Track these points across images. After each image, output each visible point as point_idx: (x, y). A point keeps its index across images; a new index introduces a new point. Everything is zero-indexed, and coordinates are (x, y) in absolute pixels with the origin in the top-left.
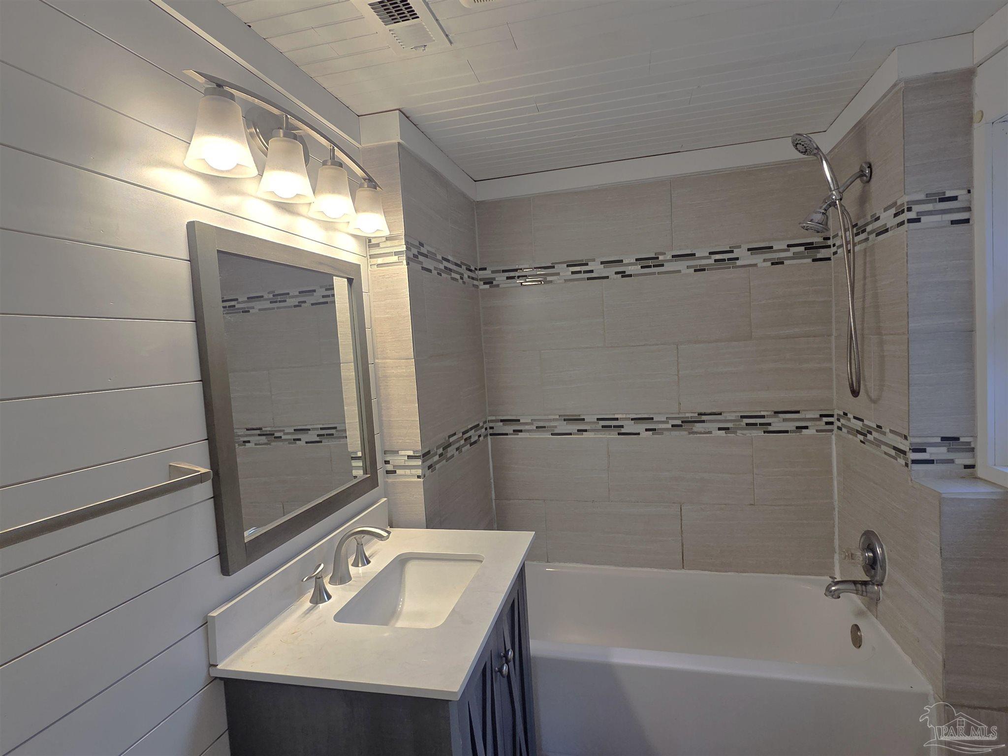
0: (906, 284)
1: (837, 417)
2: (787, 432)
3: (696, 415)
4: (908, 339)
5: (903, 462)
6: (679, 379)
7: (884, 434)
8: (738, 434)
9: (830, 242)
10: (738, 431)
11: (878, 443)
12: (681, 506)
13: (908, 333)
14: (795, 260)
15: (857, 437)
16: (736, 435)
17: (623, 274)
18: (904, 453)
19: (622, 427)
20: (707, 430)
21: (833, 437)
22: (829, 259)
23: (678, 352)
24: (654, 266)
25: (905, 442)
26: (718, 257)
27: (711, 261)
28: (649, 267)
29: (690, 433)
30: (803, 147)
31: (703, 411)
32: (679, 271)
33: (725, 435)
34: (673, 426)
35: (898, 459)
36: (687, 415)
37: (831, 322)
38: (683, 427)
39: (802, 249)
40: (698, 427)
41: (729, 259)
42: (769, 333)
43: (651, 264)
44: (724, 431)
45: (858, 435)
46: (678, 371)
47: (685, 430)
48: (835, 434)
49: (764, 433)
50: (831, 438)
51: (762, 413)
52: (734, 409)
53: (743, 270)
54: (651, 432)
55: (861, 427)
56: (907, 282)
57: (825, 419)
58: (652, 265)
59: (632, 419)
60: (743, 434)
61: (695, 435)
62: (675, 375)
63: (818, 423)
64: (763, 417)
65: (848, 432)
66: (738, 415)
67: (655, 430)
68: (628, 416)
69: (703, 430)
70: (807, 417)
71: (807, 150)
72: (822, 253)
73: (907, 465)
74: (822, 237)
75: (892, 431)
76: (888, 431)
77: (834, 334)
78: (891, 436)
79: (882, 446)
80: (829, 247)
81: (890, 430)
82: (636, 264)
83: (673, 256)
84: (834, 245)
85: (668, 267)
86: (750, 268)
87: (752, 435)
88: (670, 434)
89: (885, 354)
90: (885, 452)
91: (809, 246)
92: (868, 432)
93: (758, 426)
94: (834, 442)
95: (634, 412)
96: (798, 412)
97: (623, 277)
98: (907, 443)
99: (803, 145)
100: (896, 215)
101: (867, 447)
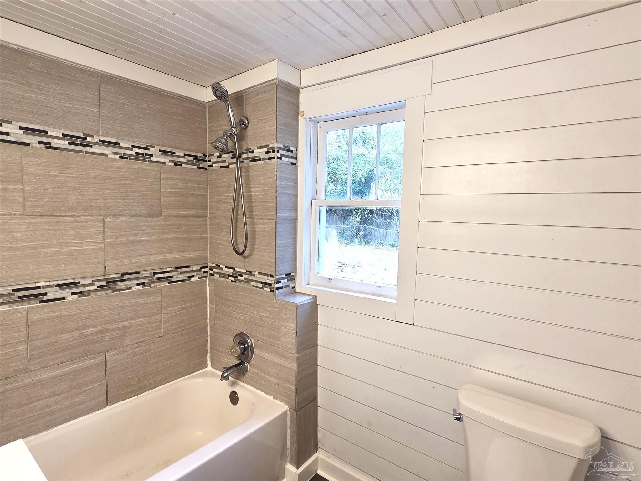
0: (275, 192)
1: (209, 268)
2: (182, 281)
3: (119, 275)
4: (276, 222)
5: (269, 290)
6: (104, 246)
7: (254, 275)
8: (151, 287)
9: (207, 158)
10: (151, 284)
11: (248, 281)
12: (106, 354)
13: (276, 219)
14: (189, 165)
15: (229, 279)
16: (150, 287)
17: (48, 146)
18: (270, 285)
19: (45, 294)
20: (128, 287)
21: (207, 281)
22: (206, 169)
23: (104, 223)
24: (82, 145)
25: (271, 278)
26: (138, 150)
27: (132, 153)
28: (78, 145)
29: (114, 291)
30: (221, 93)
31: (125, 272)
32: (106, 155)
33: (142, 289)
34: (98, 287)
35: (265, 289)
36: (112, 276)
37: (207, 209)
38: (108, 287)
39: (192, 158)
40: (121, 285)
41: (146, 154)
42: (172, 213)
43: (78, 143)
44: (141, 286)
45: (230, 278)
46: (104, 240)
47: (109, 289)
48: (209, 279)
49: (169, 284)
50: (206, 281)
51: (168, 269)
52: (149, 268)
53: (156, 165)
54: (77, 296)
55: (233, 273)
56: (276, 191)
57: (203, 270)
58: (80, 143)
59: (57, 286)
60: (154, 286)
61: (119, 292)
62: (101, 243)
63: (199, 273)
64: (168, 272)
65: (220, 277)
66: (152, 272)
67: (81, 292)
68: (52, 283)
69: (124, 287)
70: (194, 269)
71: (222, 96)
72: (203, 164)
73: (272, 291)
74: (203, 154)
75: (259, 273)
76: (257, 273)
77: (208, 216)
78: (259, 276)
79: (251, 282)
80: (206, 161)
81: (258, 273)
82: (63, 139)
83: (100, 141)
84: (210, 161)
85: (94, 149)
86: (161, 164)
87: (161, 286)
88: (96, 294)
89: (256, 230)
90: (253, 286)
91: (196, 158)
92: (238, 275)
93: (165, 279)
94: (208, 284)
95: (59, 279)
96: (189, 267)
97: (47, 147)
98: (273, 279)
99: (221, 92)
100: (267, 153)
101: (237, 284)
